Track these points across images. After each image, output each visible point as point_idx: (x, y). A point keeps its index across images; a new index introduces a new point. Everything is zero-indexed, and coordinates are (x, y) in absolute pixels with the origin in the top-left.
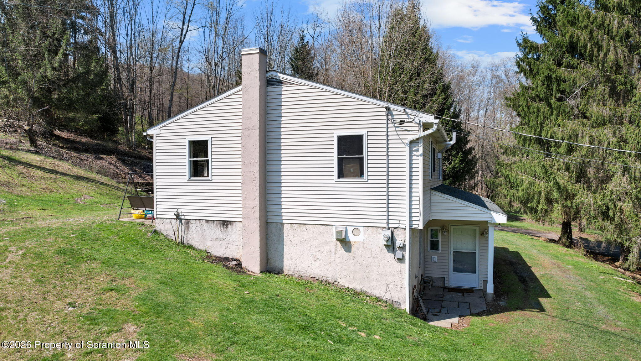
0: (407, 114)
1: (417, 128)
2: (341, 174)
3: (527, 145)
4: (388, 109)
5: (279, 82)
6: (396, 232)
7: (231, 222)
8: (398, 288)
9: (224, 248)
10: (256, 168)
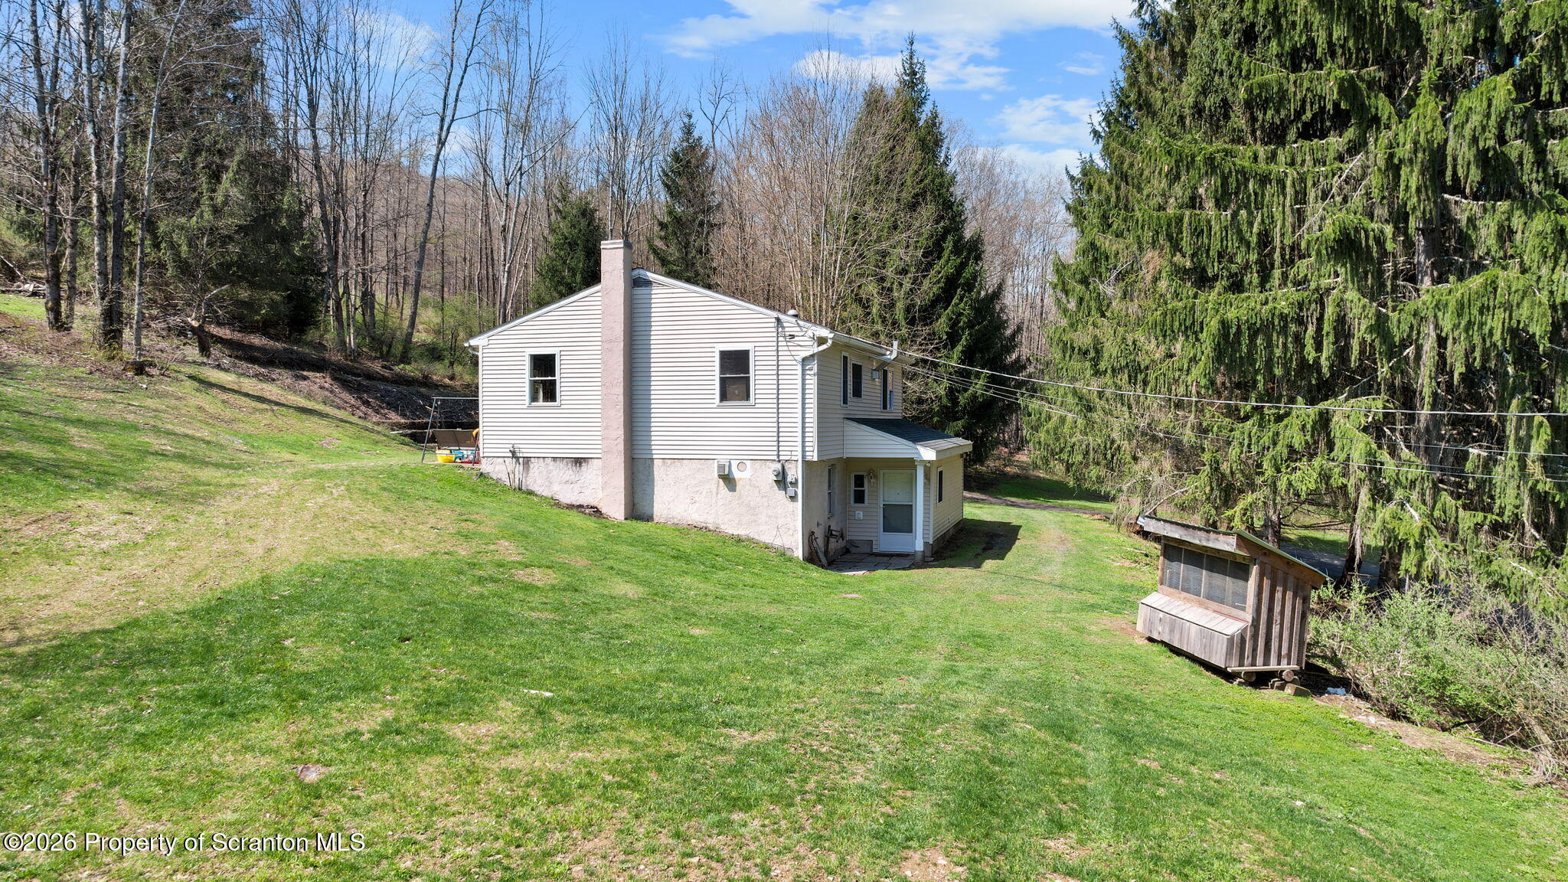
0: (799, 326)
1: (811, 343)
2: (724, 397)
3: (1067, 358)
4: (778, 320)
5: (648, 283)
6: (787, 466)
7: (584, 459)
8: (791, 532)
9: (576, 493)
10: (619, 390)
